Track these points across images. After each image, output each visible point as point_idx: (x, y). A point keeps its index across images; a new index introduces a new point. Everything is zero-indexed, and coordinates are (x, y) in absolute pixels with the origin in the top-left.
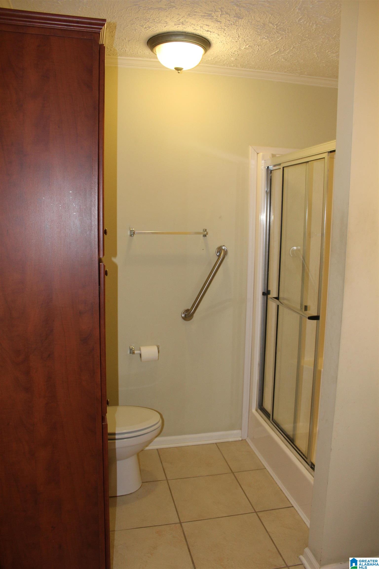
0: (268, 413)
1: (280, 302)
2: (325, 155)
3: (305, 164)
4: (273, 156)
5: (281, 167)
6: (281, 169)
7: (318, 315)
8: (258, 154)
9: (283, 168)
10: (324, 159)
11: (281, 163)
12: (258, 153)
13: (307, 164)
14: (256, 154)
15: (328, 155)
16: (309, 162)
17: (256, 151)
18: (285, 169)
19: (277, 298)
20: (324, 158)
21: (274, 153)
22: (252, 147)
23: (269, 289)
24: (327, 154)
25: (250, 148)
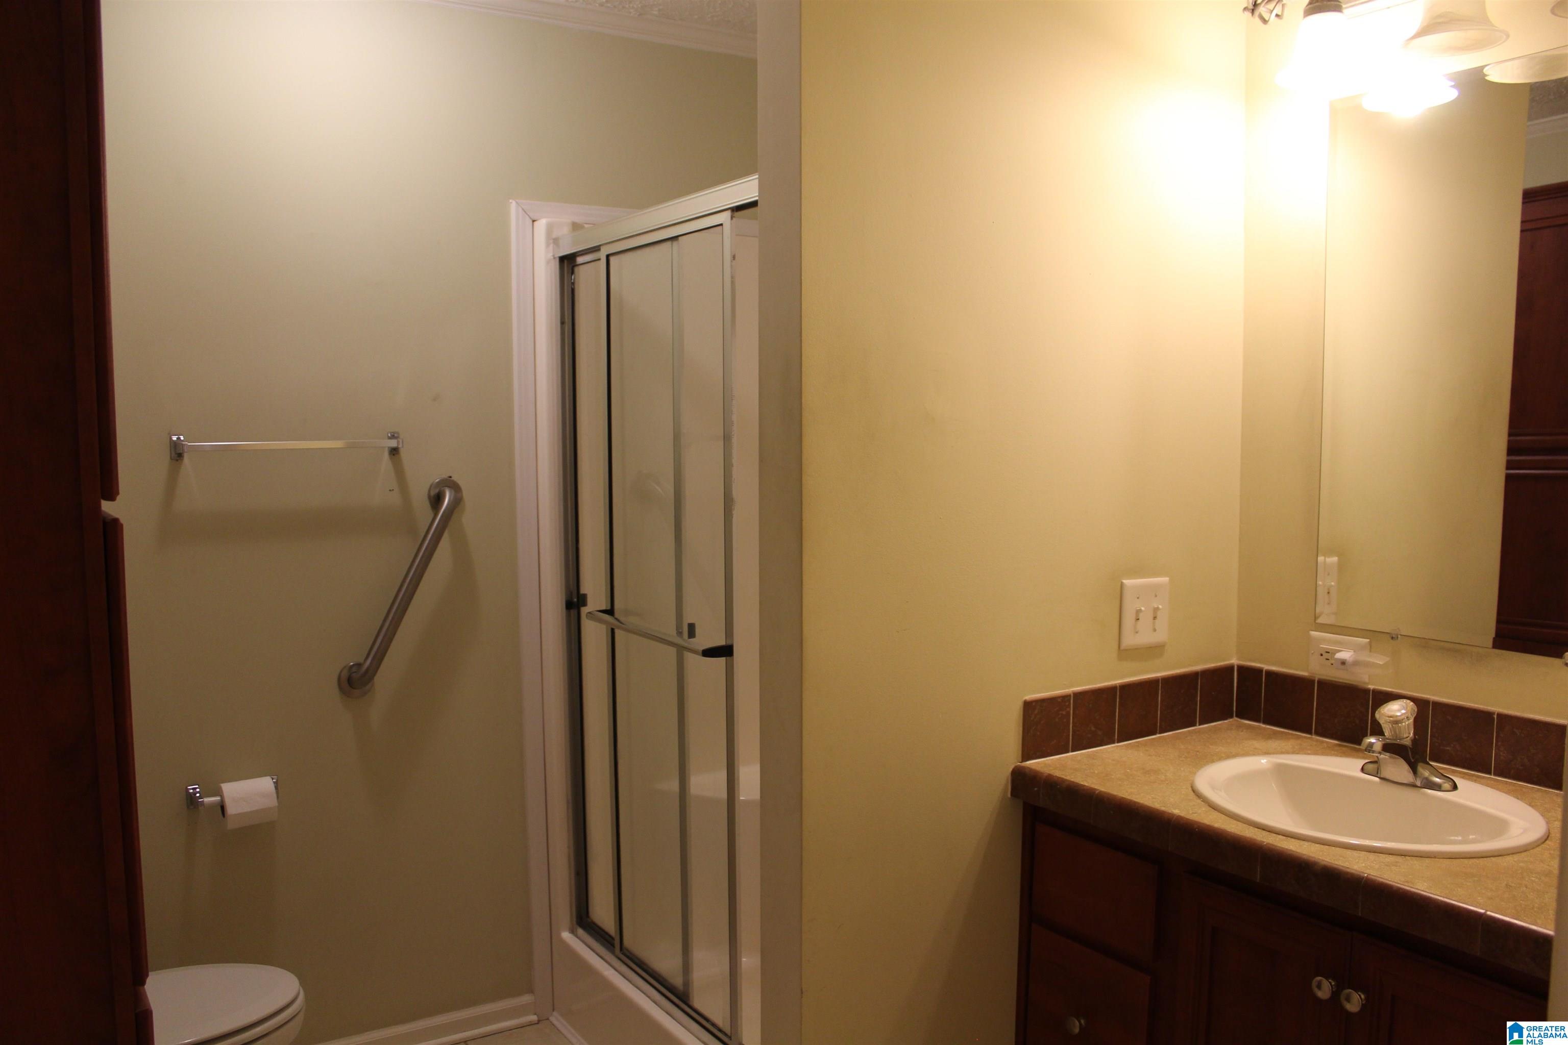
0: (607, 933)
1: (616, 619)
2: (725, 218)
3: (669, 244)
4: (576, 226)
5: (602, 254)
6: (602, 260)
7: (729, 643)
8: (535, 223)
9: (608, 257)
10: (721, 227)
11: (600, 245)
12: (534, 221)
13: (675, 243)
14: (529, 222)
15: (732, 218)
16: (680, 238)
17: (528, 215)
18: (612, 259)
19: (610, 612)
20: (721, 225)
21: (578, 220)
22: (517, 203)
23: (582, 591)
24: (728, 214)
25: (513, 205)
